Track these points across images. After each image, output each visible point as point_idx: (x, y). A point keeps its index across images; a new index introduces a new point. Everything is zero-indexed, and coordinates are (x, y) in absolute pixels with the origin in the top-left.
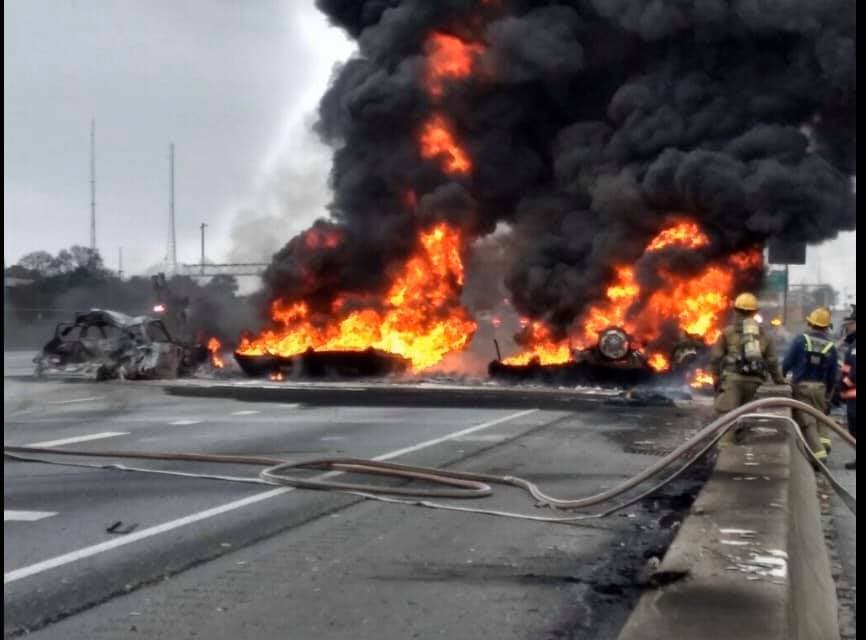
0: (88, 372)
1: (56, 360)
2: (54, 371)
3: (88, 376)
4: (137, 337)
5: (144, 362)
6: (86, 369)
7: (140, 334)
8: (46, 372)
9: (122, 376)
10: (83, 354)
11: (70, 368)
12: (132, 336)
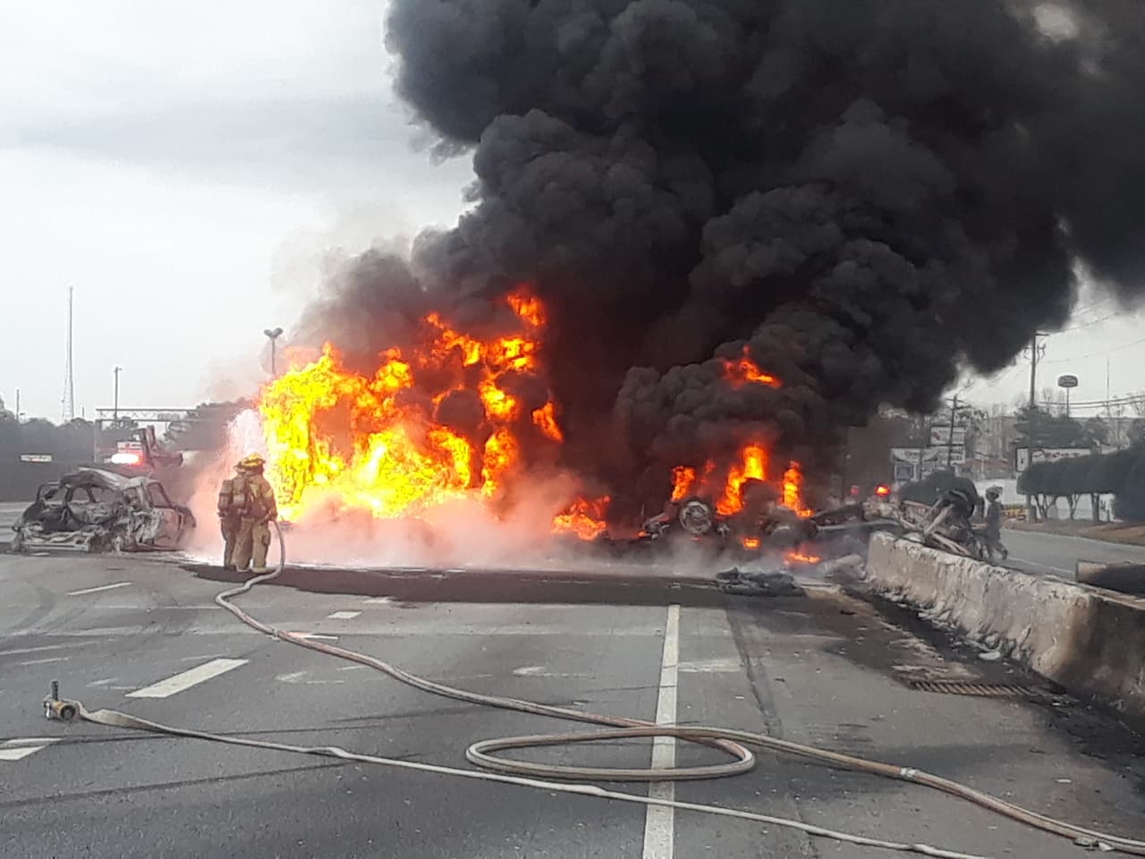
0: (79, 542)
1: (39, 528)
2: (37, 541)
3: (79, 547)
4: (134, 502)
5: (141, 532)
6: (76, 539)
7: (136, 498)
8: (28, 542)
9: (118, 549)
10: (71, 521)
11: (57, 538)
12: (128, 501)
